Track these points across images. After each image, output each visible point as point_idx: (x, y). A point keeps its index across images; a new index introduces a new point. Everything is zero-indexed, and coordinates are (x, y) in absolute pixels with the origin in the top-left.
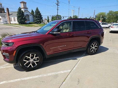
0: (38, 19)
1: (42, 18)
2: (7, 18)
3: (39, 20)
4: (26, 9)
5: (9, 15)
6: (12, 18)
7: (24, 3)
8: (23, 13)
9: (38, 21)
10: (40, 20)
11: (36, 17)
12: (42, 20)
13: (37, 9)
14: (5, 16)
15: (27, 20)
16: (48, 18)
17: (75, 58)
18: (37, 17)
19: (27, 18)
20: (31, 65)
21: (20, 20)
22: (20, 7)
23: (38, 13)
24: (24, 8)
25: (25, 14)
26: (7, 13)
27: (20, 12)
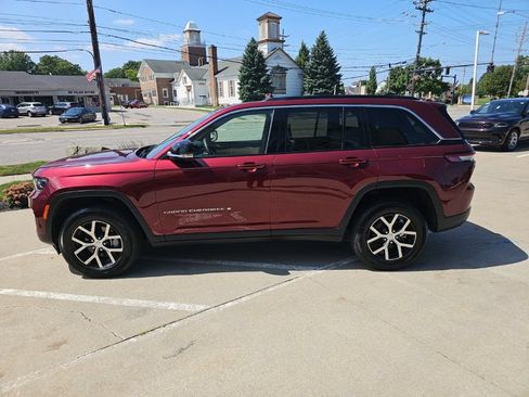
0: (320, 86)
1: (340, 76)
2: (208, 83)
3: (323, 87)
4: (278, 45)
5: (216, 72)
6: (226, 84)
7: (273, 20)
8: (264, 60)
9: (320, 91)
10: (330, 88)
11: (313, 76)
12: (339, 86)
13: (322, 40)
14: (204, 77)
15: (273, 89)
16: (373, 75)
17: (284, 267)
18: (317, 73)
19: (274, 82)
20: (95, 259)
21: (249, 89)
22: (253, 40)
23: (321, 57)
24: (268, 40)
25: (271, 64)
26: (211, 63)
27: (253, 60)
